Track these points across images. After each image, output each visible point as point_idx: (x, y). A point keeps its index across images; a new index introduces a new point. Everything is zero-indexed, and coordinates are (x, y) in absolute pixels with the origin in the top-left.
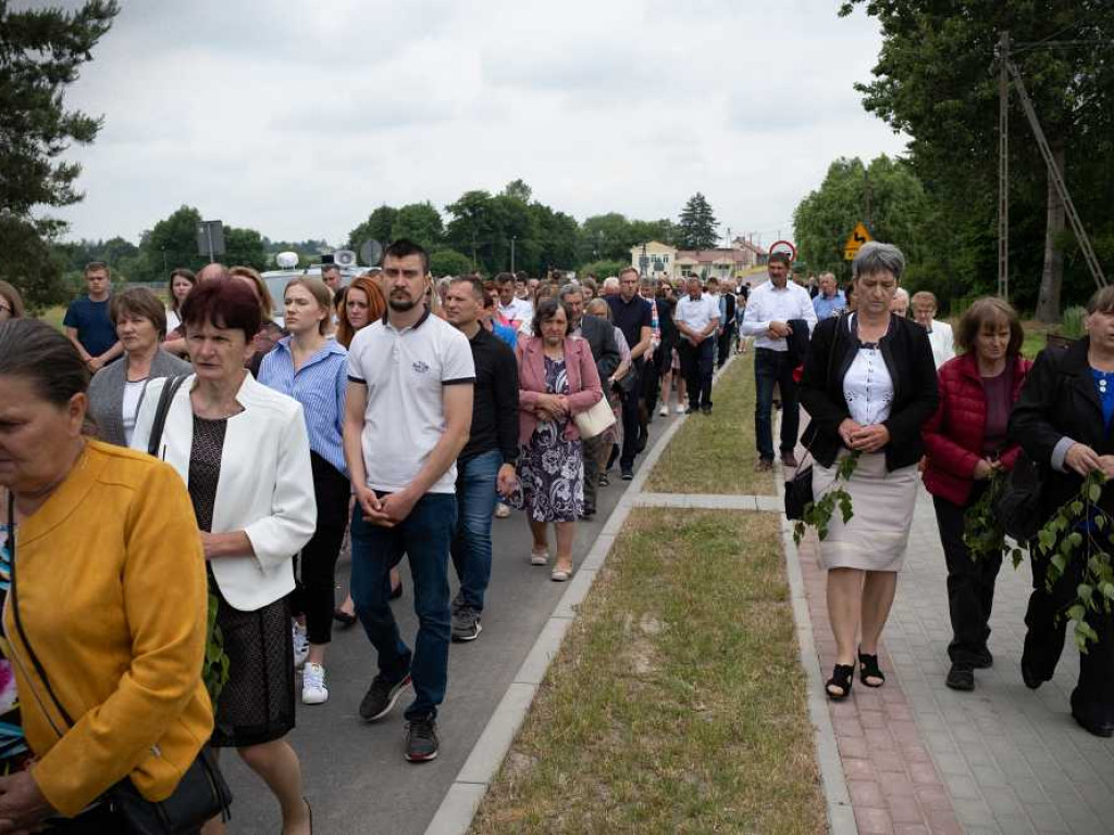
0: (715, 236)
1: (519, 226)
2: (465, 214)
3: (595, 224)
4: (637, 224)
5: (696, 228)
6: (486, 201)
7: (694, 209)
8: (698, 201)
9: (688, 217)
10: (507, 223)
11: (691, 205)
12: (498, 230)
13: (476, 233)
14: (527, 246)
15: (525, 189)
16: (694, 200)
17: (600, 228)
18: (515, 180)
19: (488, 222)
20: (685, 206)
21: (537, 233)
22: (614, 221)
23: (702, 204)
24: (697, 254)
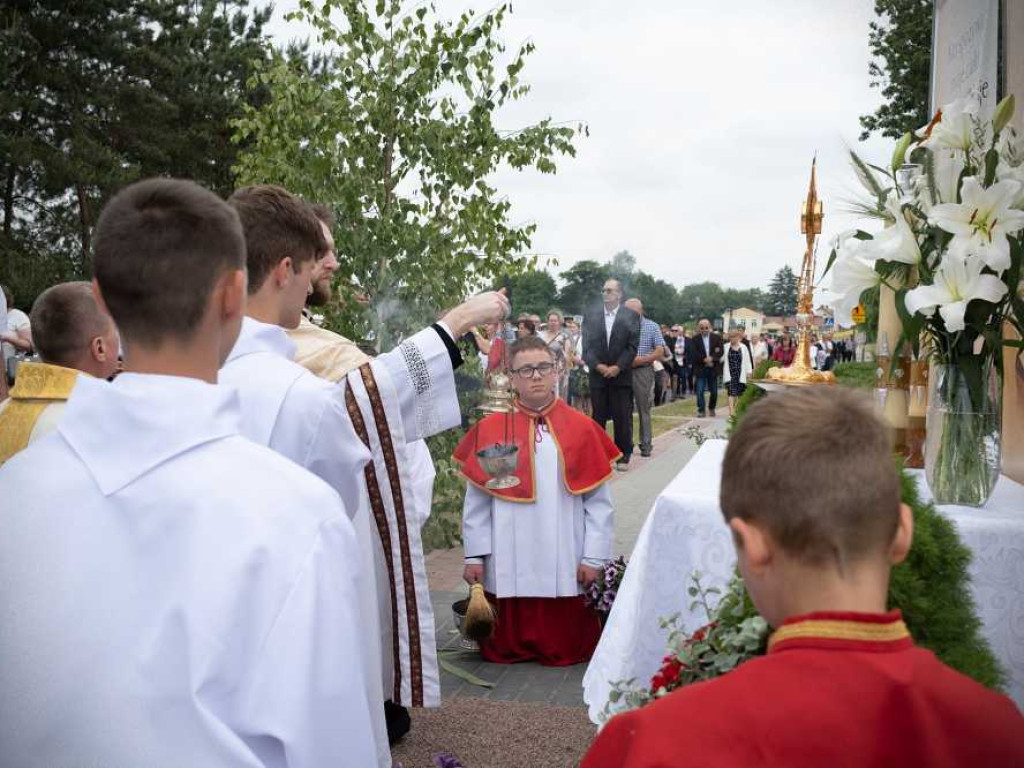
2: (576, 281)
3: (691, 291)
4: (730, 292)
5: (784, 296)
6: (595, 269)
7: (781, 279)
8: (785, 273)
9: (777, 287)
11: (780, 276)
15: (630, 260)
16: (782, 272)
17: (697, 295)
18: (622, 251)
20: (774, 277)
22: (711, 288)
23: (789, 275)
24: (783, 320)
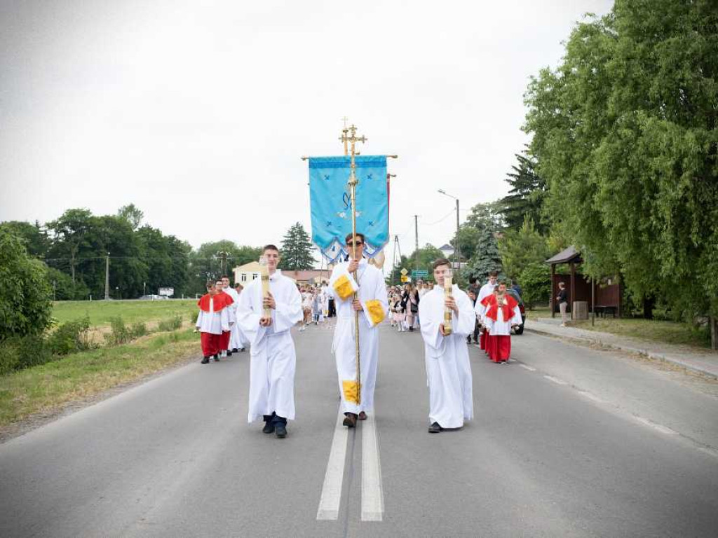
0: (312, 259)
1: (121, 244)
2: (65, 232)
3: (209, 250)
4: (245, 249)
5: (296, 252)
6: (86, 219)
7: (293, 236)
8: (297, 229)
9: (288, 243)
10: (108, 240)
11: (292, 233)
12: (99, 248)
13: (76, 250)
14: (130, 263)
15: (137, 214)
16: (294, 229)
17: (214, 252)
18: (127, 204)
19: (88, 239)
20: (286, 234)
21: (143, 252)
22: (227, 245)
23: (301, 232)
24: (296, 274)
